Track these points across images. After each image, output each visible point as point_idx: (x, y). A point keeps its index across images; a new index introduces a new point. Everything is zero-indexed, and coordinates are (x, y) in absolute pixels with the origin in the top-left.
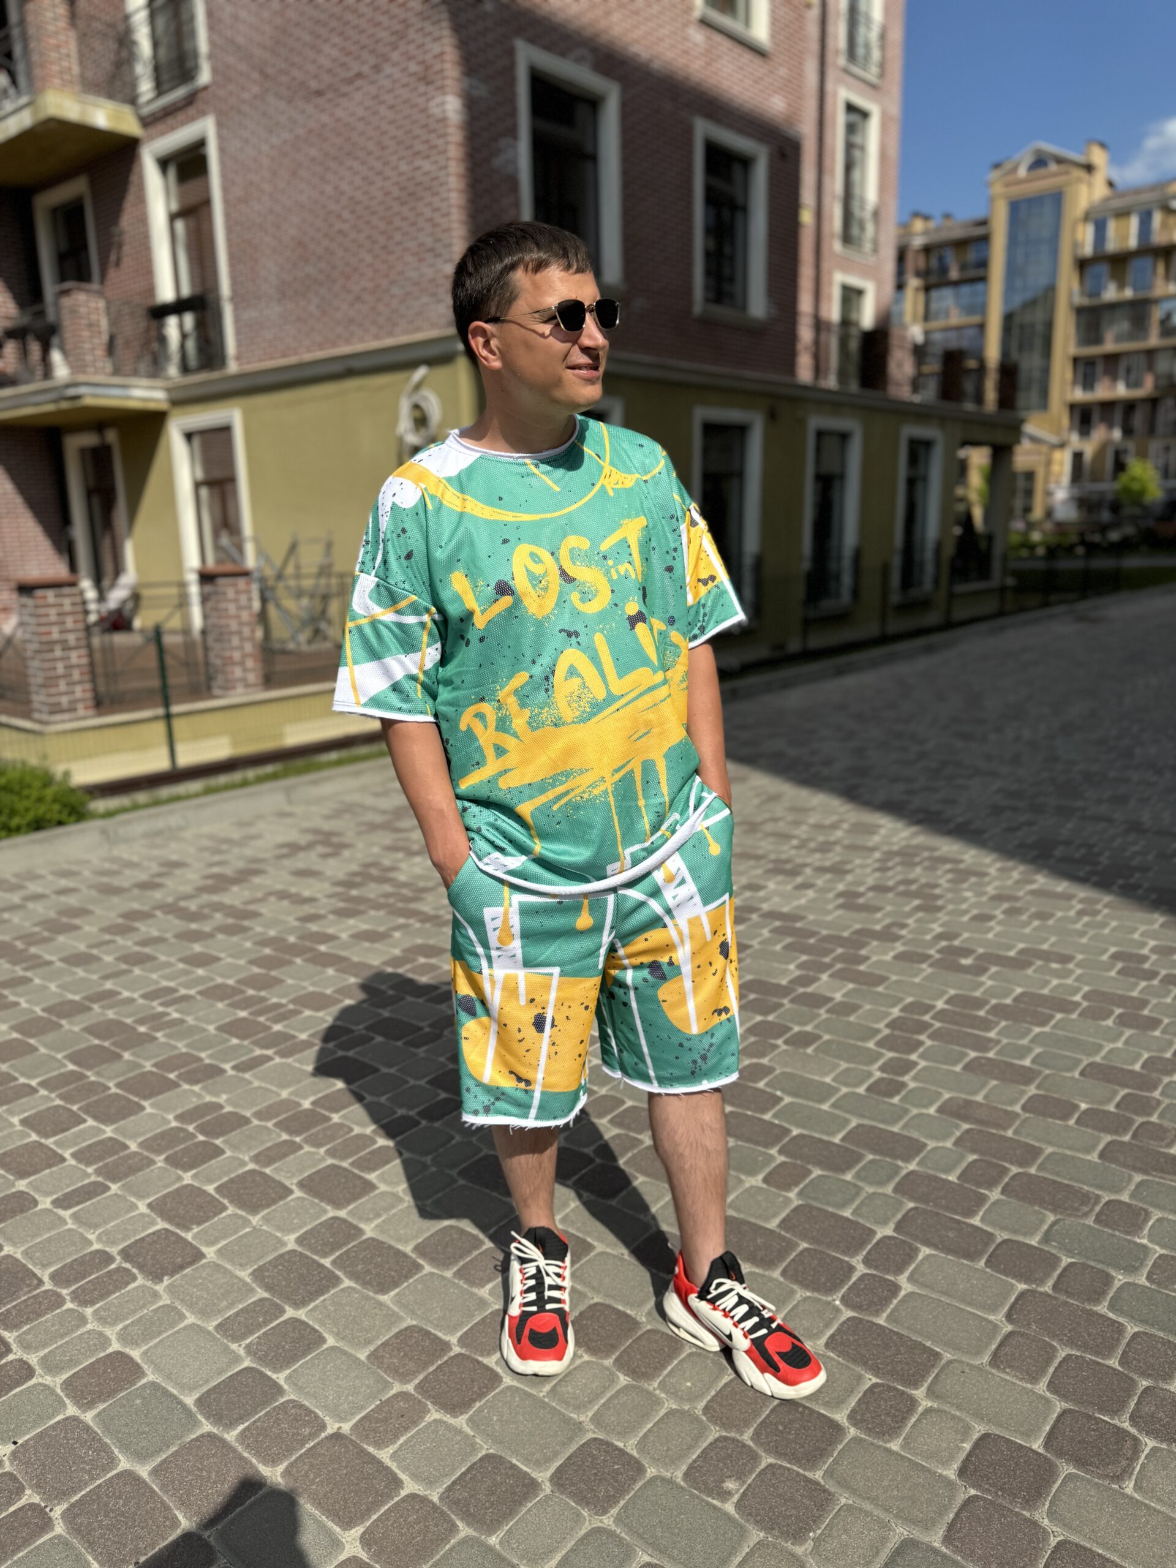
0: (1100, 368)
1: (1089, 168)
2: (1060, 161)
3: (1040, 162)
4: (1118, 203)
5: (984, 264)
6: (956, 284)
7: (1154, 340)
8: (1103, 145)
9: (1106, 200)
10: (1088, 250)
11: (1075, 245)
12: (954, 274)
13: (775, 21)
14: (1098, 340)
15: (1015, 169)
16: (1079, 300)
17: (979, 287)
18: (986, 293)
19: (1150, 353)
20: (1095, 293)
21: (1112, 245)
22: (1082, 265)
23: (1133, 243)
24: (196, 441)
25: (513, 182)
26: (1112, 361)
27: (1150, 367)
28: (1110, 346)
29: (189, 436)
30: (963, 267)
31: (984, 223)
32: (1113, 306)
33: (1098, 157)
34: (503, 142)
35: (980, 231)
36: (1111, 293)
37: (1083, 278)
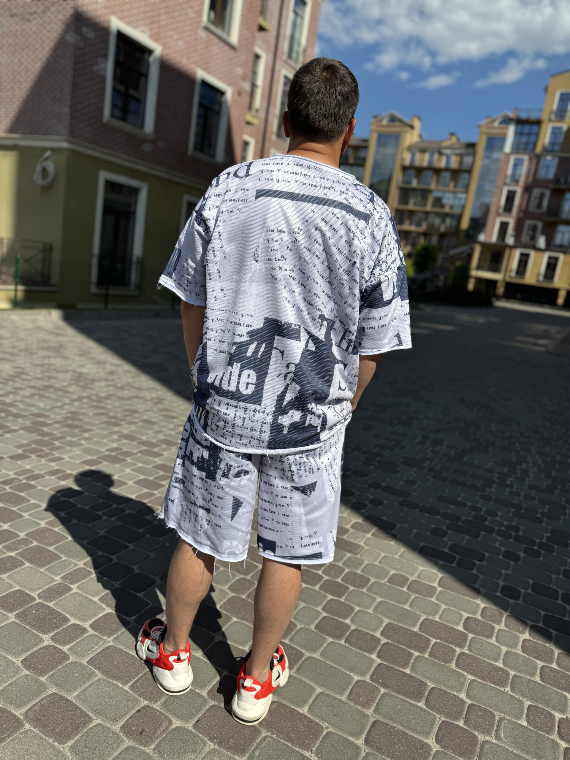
0: (406, 216)
1: (412, 127)
2: (401, 121)
3: (393, 119)
4: (422, 145)
5: (364, 159)
6: (352, 165)
7: (429, 207)
8: (419, 118)
9: (417, 143)
10: (407, 162)
11: (403, 160)
12: (351, 160)
13: (241, 35)
14: (406, 203)
15: (381, 120)
16: (400, 184)
17: (361, 169)
18: (363, 172)
19: (427, 213)
20: (409, 182)
21: (417, 163)
22: (405, 169)
23: (425, 164)
25: (103, 79)
26: (411, 213)
27: (426, 219)
28: (411, 206)
30: (356, 158)
31: (366, 141)
32: (414, 190)
33: (417, 123)
34: (100, 60)
35: (364, 144)
36: (414, 183)
37: (404, 174)
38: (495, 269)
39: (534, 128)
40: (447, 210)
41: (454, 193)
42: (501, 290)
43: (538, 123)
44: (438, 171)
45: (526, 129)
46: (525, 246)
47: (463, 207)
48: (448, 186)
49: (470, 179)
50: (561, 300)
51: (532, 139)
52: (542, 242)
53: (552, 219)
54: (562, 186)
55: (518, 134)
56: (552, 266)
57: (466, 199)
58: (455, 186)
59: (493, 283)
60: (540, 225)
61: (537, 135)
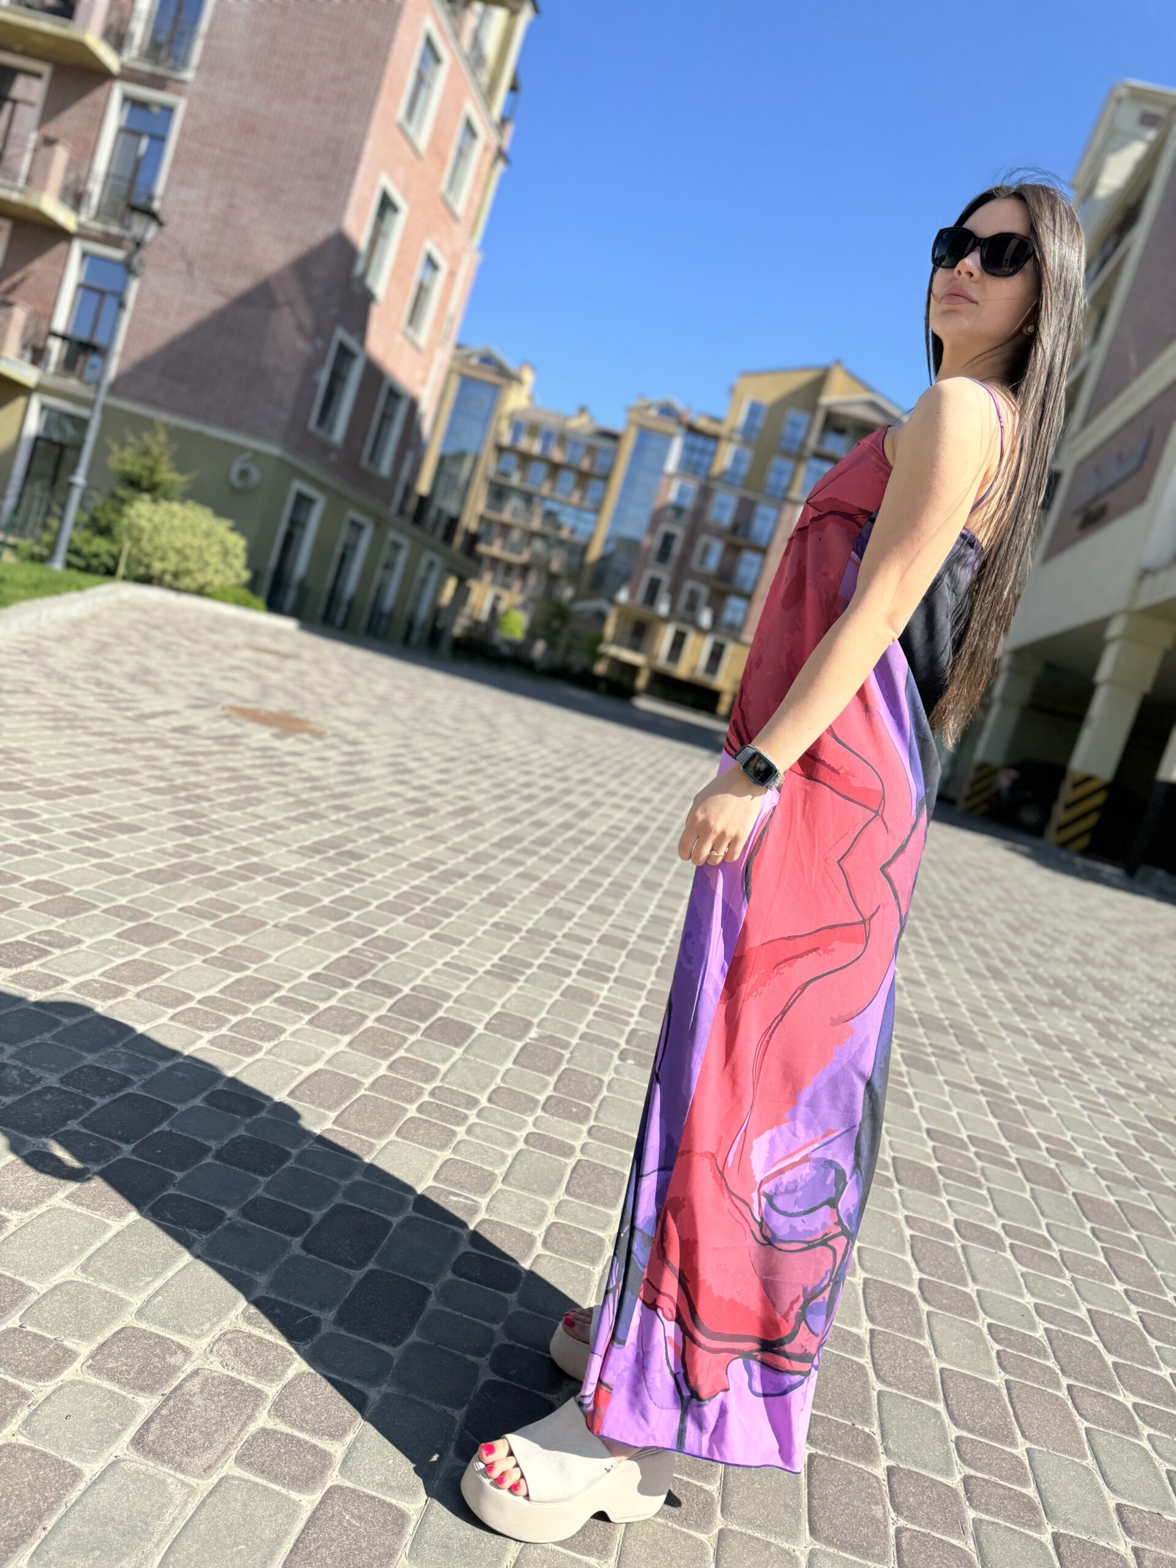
0: (496, 530)
1: (519, 381)
2: (500, 366)
3: (488, 360)
4: (533, 416)
7: (536, 524)
8: (534, 368)
9: (525, 413)
10: (506, 439)
11: (498, 434)
14: (500, 510)
15: (469, 356)
16: (491, 474)
19: (531, 533)
20: (505, 474)
21: (522, 447)
22: (500, 449)
23: (536, 451)
24: (45, 413)
26: (506, 528)
27: (529, 543)
28: (506, 516)
29: (43, 408)
32: (515, 490)
33: (528, 376)
34: (320, 368)
36: (515, 479)
37: (499, 460)
38: (636, 648)
39: (710, 445)
40: (565, 534)
41: (580, 508)
42: (641, 682)
43: (715, 438)
44: (555, 469)
45: (700, 443)
46: (683, 620)
47: (591, 536)
48: (570, 495)
49: (605, 491)
50: (723, 708)
51: (706, 460)
52: (705, 618)
53: (722, 586)
54: (739, 540)
55: (688, 448)
56: (716, 655)
57: (596, 524)
58: (582, 498)
59: (632, 670)
60: (704, 591)
61: (713, 454)
